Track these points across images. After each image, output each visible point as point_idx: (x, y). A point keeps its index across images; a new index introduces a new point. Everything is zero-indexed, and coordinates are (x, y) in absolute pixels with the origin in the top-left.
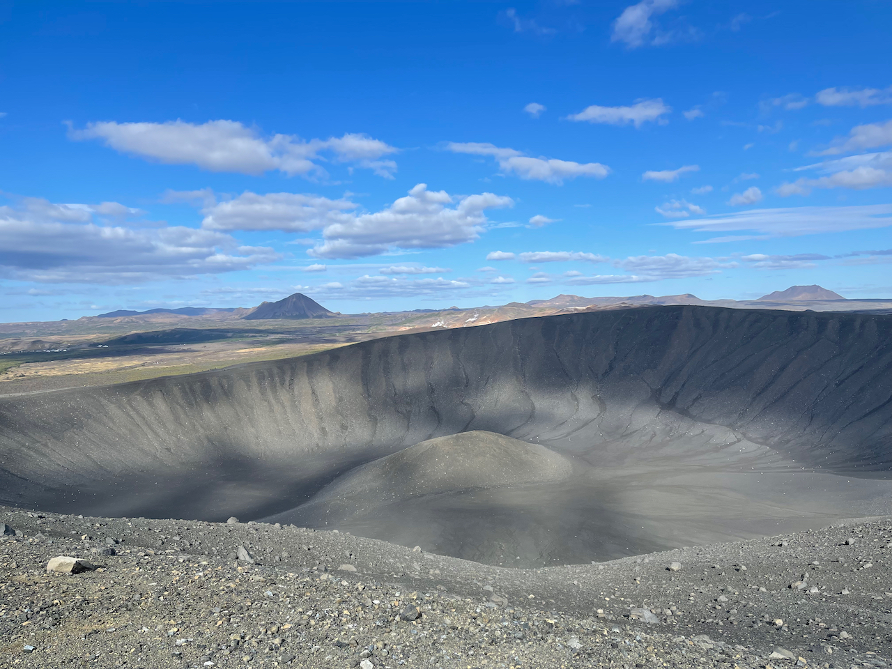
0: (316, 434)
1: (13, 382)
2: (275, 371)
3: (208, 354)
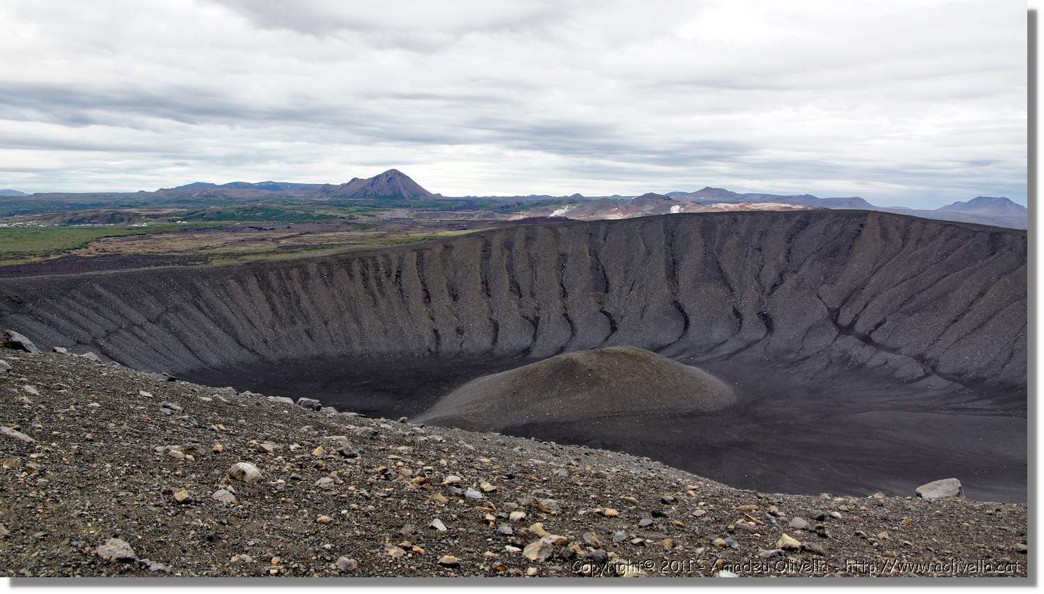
0: (428, 339)
1: (95, 257)
2: (380, 260)
3: (293, 236)
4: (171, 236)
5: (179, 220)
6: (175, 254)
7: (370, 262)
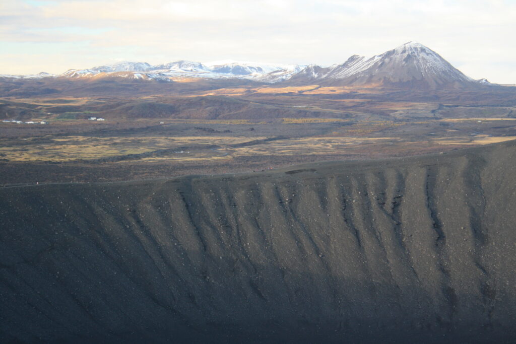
2: (371, 179)
3: (258, 142)
4: (81, 138)
5: (93, 116)
6: (83, 165)
7: (354, 183)
